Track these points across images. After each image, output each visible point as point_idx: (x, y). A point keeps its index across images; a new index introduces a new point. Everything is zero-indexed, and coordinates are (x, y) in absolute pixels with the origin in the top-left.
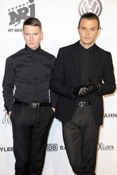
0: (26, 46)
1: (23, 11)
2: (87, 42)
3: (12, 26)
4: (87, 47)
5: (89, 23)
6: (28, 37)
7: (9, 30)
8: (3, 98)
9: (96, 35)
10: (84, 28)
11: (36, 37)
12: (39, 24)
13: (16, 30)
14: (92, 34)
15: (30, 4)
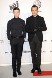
0: (14, 17)
1: (14, 6)
3: (11, 11)
5: (34, 9)
7: (10, 12)
8: (7, 35)
10: (33, 10)
11: (18, 14)
12: (19, 10)
13: (12, 12)
14: (36, 12)
15: (17, 3)
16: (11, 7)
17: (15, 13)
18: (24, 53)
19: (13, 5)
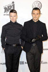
0: (11, 21)
1: (10, 7)
2: (35, 19)
3: (5, 13)
4: (35, 21)
5: (36, 12)
6: (11, 17)
7: (4, 15)
9: (39, 16)
10: (34, 14)
12: (16, 12)
13: (7, 15)
14: (37, 16)
15: (12, 4)
16: (5, 9)
17: (11, 16)
18: (21, 64)
19: (8, 7)
